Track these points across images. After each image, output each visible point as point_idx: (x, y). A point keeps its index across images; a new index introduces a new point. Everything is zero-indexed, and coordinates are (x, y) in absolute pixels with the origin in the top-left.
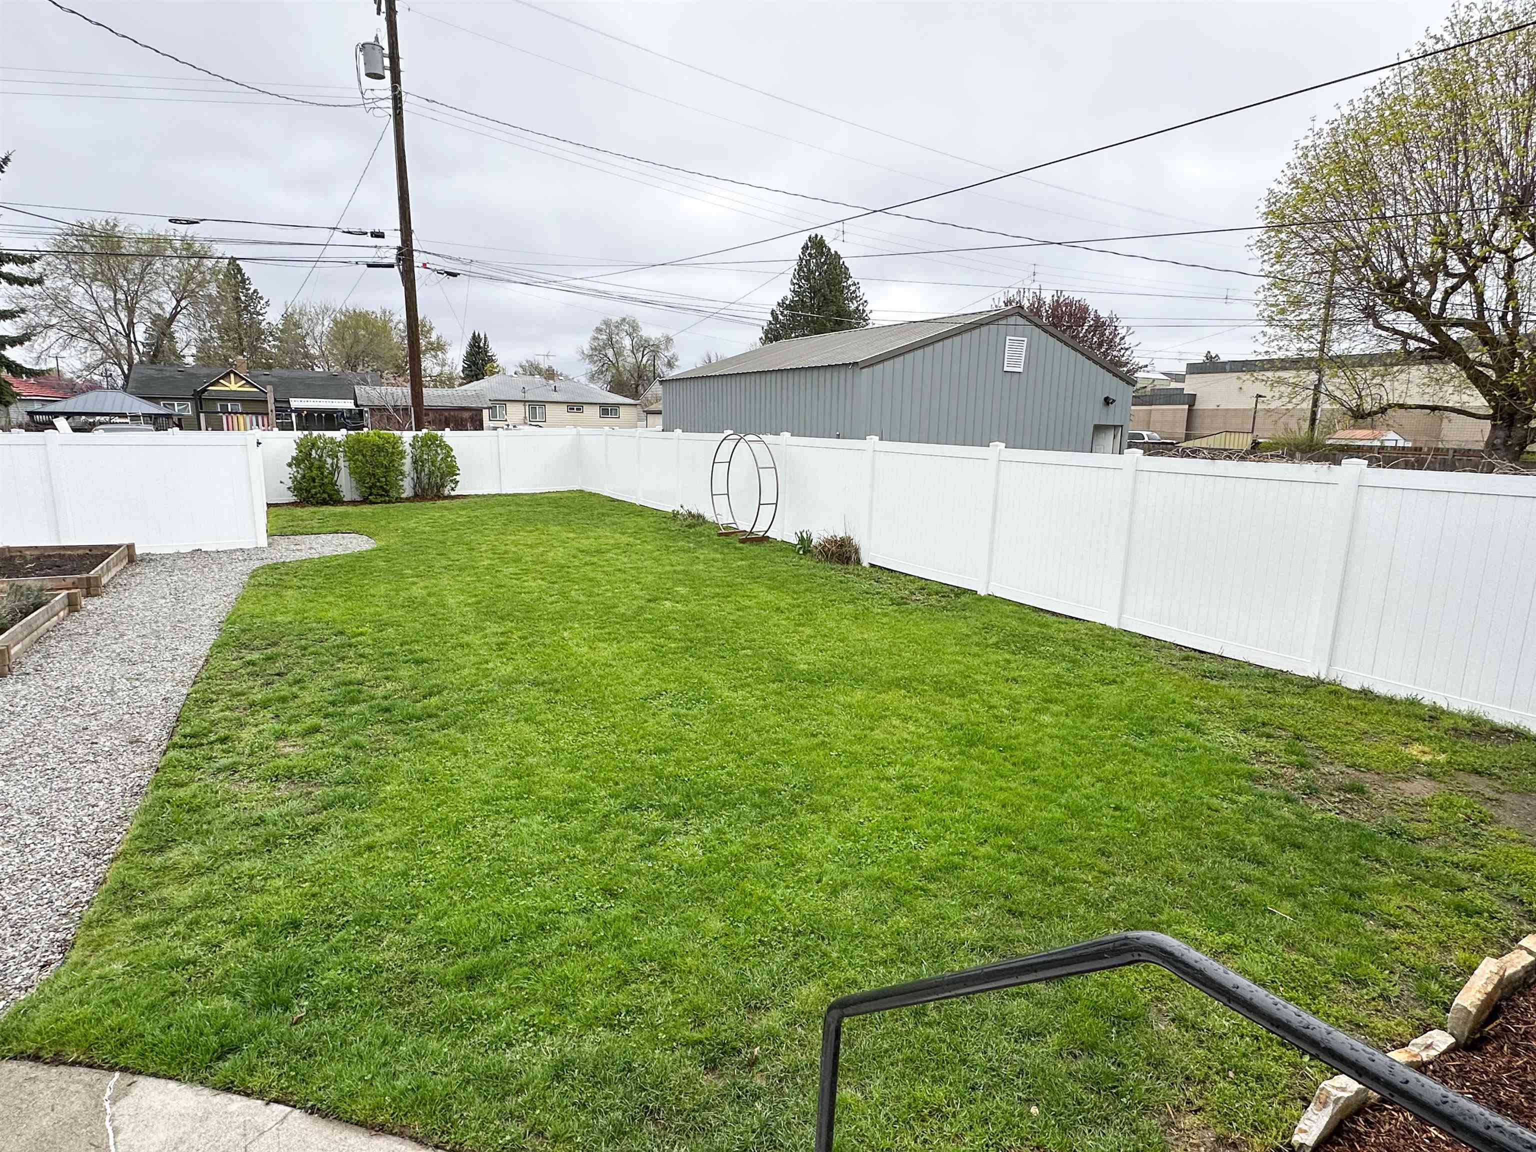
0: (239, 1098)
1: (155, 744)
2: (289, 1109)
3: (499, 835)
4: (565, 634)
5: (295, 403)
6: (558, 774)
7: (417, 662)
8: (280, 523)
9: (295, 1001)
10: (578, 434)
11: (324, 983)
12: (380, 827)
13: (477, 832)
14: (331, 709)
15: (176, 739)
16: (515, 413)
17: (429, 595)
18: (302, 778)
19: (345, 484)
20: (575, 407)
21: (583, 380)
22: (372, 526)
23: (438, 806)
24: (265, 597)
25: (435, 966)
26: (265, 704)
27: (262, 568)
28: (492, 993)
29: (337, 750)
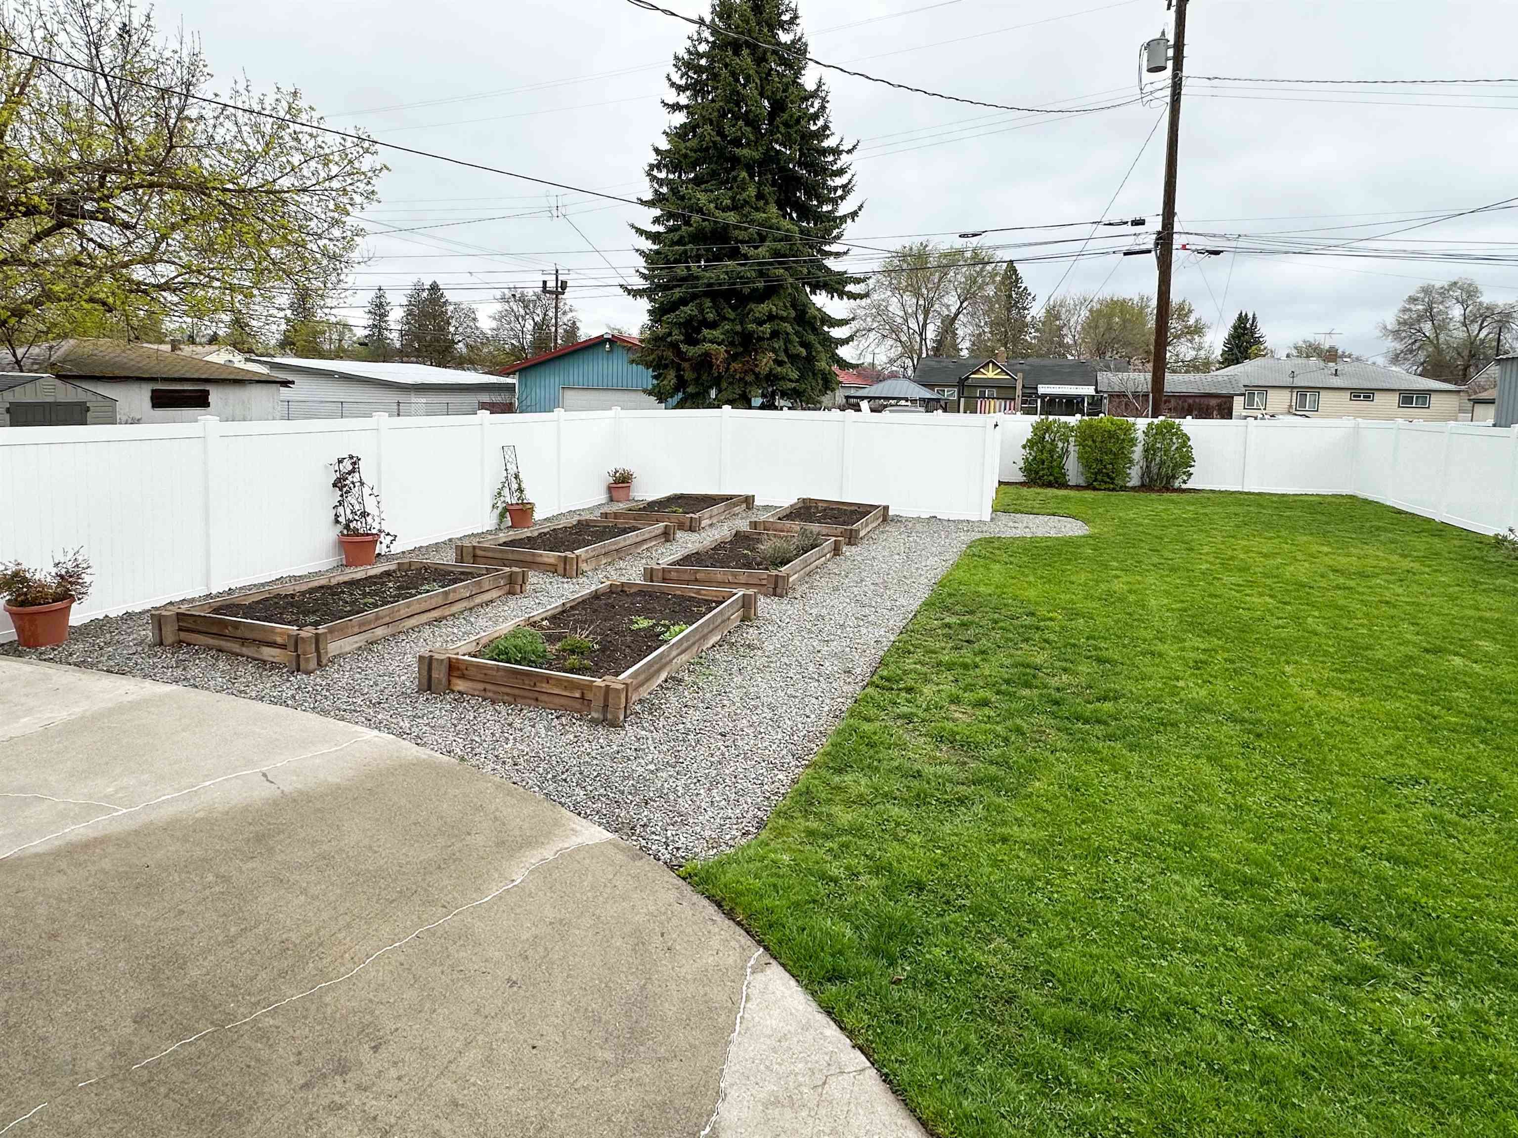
0: (834, 1027)
1: (860, 678)
2: (868, 1064)
3: (1143, 883)
4: (1288, 669)
5: (1043, 389)
6: (1237, 837)
7: (1099, 660)
8: (1007, 500)
9: (900, 961)
10: (1357, 428)
11: (928, 956)
12: (1019, 822)
13: (1118, 868)
14: (1004, 687)
15: (875, 678)
16: (1279, 400)
17: (1130, 592)
18: (962, 746)
19: (1073, 468)
20: (1362, 394)
21: (1381, 361)
22: (1090, 512)
23: (1083, 822)
24: (975, 567)
25: (1034, 997)
26: (950, 667)
27: (979, 540)
28: (1090, 1064)
29: (999, 728)
